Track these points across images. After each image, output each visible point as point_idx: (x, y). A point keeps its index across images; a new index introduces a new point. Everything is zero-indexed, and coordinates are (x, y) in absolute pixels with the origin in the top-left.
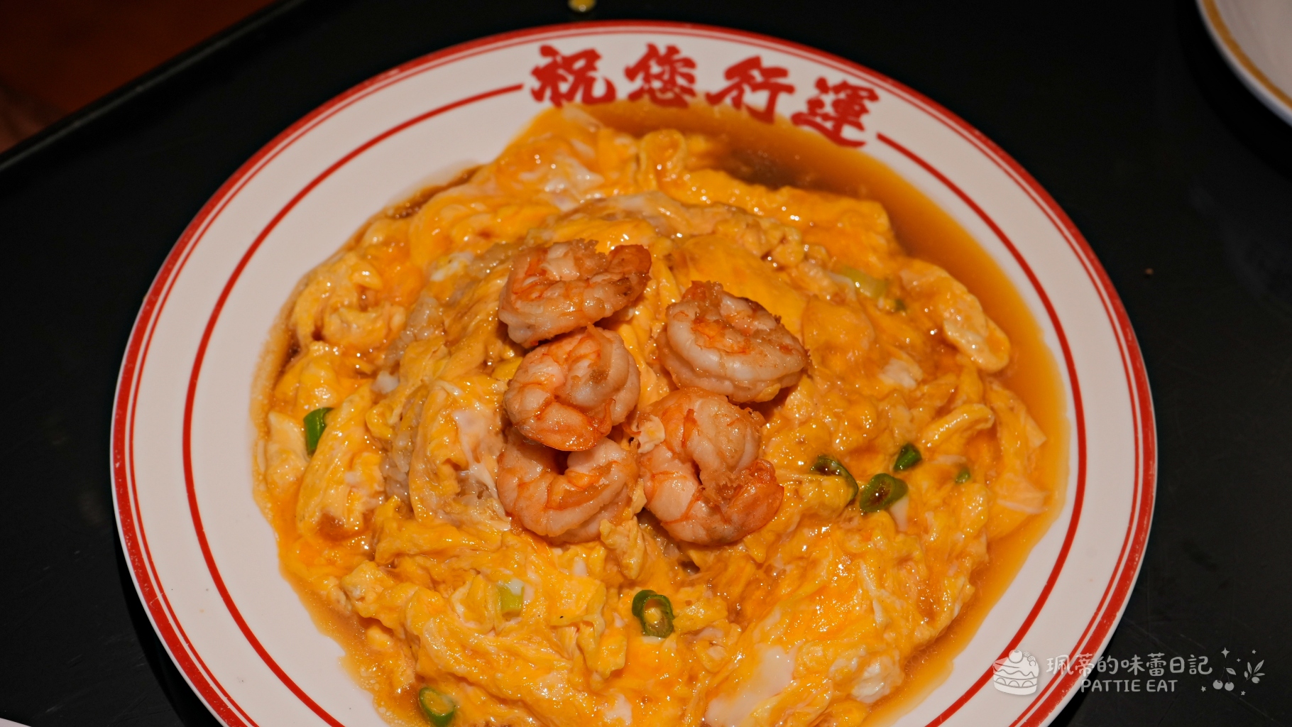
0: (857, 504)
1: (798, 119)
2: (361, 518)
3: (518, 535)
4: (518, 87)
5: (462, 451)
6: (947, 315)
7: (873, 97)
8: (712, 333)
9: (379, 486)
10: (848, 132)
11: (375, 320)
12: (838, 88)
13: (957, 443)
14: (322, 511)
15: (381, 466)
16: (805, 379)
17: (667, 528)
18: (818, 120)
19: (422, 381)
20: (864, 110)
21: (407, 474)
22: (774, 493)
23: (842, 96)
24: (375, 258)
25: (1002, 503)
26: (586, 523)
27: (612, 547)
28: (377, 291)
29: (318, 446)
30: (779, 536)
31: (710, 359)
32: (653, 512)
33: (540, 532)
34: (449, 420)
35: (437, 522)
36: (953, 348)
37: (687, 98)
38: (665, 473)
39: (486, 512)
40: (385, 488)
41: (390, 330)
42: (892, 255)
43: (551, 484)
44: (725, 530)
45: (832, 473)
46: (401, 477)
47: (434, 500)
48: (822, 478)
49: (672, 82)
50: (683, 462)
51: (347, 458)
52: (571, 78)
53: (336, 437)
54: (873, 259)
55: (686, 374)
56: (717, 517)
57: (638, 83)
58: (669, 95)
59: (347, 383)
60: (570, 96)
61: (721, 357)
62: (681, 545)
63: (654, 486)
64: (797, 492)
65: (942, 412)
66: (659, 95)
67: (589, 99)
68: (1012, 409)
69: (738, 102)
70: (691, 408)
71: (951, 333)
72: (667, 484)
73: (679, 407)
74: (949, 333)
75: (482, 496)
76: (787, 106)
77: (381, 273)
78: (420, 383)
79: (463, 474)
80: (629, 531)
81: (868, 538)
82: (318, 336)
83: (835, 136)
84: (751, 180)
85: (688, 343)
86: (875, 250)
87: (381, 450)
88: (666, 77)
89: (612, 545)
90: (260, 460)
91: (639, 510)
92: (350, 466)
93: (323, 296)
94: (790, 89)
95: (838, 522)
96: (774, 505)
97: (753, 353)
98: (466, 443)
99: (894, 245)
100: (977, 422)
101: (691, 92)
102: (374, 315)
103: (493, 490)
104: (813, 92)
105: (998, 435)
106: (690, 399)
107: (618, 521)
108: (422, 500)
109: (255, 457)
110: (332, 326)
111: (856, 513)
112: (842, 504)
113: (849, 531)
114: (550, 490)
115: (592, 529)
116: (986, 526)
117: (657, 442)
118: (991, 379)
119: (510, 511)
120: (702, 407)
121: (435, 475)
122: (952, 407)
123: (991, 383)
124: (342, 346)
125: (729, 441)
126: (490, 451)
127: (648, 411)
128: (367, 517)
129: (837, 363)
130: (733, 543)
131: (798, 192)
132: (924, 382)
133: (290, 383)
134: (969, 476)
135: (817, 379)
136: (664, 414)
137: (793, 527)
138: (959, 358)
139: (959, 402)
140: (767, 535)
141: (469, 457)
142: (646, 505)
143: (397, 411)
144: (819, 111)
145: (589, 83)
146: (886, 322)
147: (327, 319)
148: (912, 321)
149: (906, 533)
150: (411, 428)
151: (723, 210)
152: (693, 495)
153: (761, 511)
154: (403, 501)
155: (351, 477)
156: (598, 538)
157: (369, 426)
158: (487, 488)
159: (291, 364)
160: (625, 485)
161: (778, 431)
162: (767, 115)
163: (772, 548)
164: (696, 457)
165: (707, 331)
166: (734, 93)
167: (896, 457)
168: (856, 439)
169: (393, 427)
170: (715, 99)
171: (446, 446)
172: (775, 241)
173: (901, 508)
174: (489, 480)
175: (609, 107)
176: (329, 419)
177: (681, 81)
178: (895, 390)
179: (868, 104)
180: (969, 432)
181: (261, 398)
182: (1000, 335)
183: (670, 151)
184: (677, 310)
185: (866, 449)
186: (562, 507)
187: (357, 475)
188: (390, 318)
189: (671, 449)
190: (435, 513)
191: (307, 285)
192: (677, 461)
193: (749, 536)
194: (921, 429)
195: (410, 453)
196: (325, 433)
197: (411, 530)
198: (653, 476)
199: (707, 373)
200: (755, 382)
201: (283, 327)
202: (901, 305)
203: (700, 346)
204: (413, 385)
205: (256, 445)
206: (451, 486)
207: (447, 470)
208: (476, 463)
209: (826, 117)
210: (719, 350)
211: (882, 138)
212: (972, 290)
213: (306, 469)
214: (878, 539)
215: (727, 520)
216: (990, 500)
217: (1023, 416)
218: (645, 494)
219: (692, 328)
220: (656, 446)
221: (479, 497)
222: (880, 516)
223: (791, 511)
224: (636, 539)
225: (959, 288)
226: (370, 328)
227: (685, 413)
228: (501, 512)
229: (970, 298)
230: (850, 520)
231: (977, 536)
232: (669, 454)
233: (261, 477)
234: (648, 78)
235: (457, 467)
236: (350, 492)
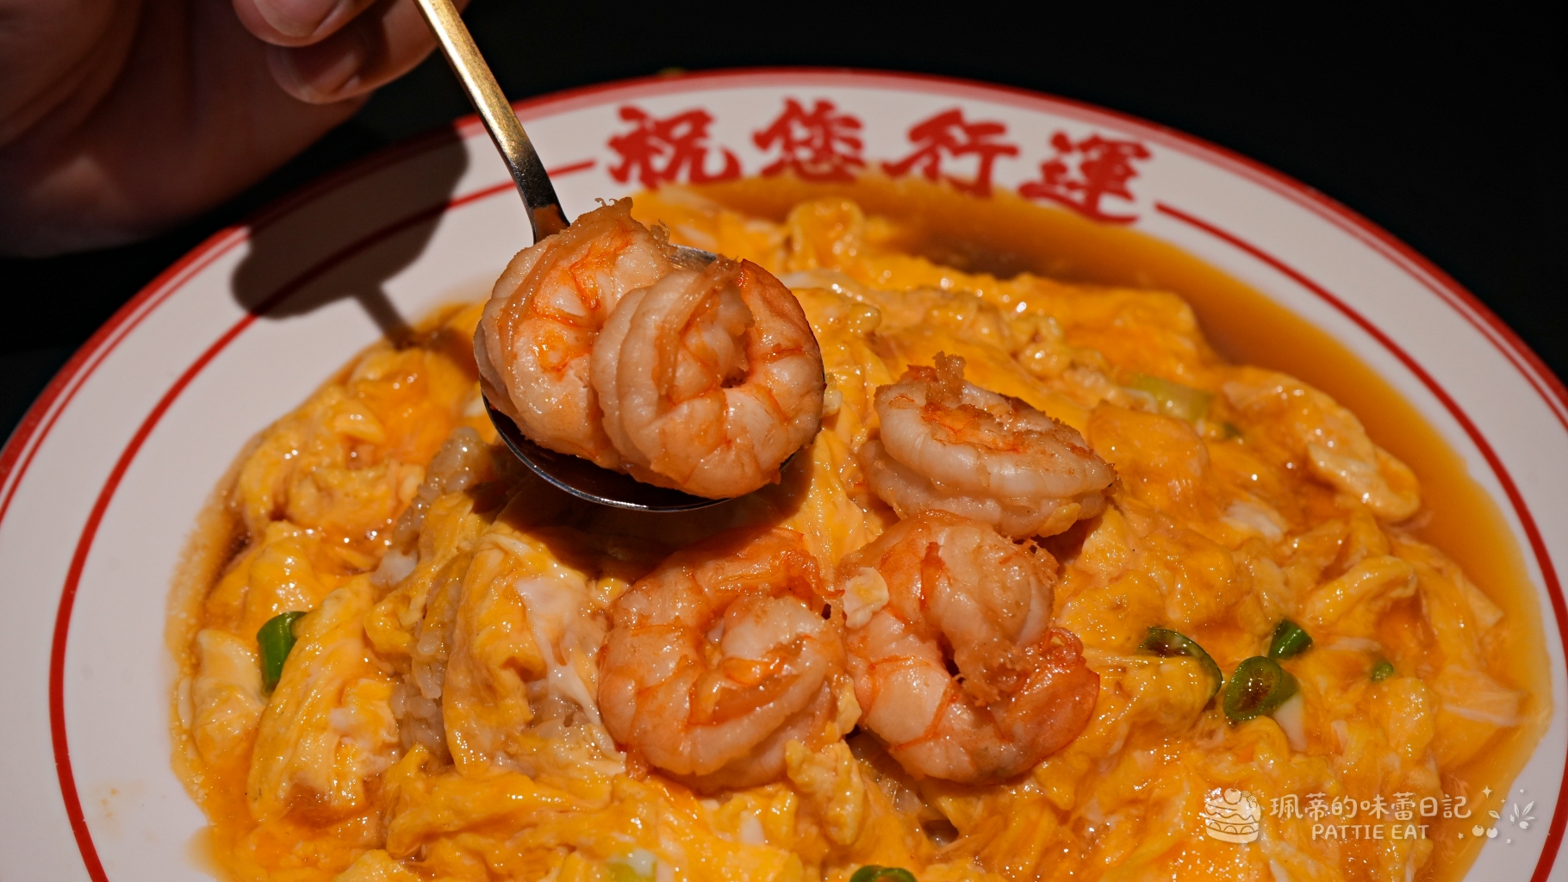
0: (1220, 709)
1: (1028, 191)
2: (360, 788)
3: (641, 780)
4: (587, 165)
5: (535, 644)
6: (1309, 437)
7: (1142, 153)
8: (959, 426)
9: (388, 733)
10: (1110, 204)
11: (374, 483)
12: (1086, 146)
13: (1362, 619)
14: (291, 779)
15: (391, 702)
16: (1111, 511)
17: (900, 757)
18: (1061, 190)
19: (458, 548)
20: (1130, 173)
21: (438, 702)
22: (1083, 685)
23: (1094, 155)
24: (371, 397)
25: (1450, 708)
26: (760, 748)
27: (805, 790)
28: (377, 447)
29: (283, 673)
30: (1095, 762)
31: (962, 460)
32: (875, 730)
33: (681, 769)
34: (511, 594)
35: (495, 771)
36: (1328, 487)
37: (853, 170)
38: (893, 659)
39: (580, 747)
40: (400, 738)
41: (400, 502)
42: (1205, 364)
43: (695, 685)
44: (1004, 752)
45: (1176, 653)
46: (427, 710)
47: (486, 739)
48: (1162, 661)
49: (825, 152)
50: (923, 638)
51: (333, 688)
52: (669, 151)
53: (312, 656)
54: (1180, 370)
55: (916, 497)
56: (988, 730)
57: (775, 153)
58: (825, 168)
59: (329, 580)
60: (670, 174)
61: (979, 456)
62: (924, 786)
63: (874, 685)
64: (1119, 685)
65: (1329, 575)
66: (810, 169)
67: (698, 177)
68: (1439, 571)
69: (932, 173)
70: (933, 541)
71: (1322, 463)
72: (897, 678)
73: (911, 545)
74: (1321, 464)
75: (572, 720)
76: (1008, 175)
77: (381, 421)
78: (455, 552)
79: (537, 687)
80: (837, 760)
81: (1249, 757)
82: (279, 515)
83: (1089, 210)
84: (971, 268)
85: (919, 441)
86: (1179, 357)
87: (391, 677)
88: (818, 142)
89: (807, 785)
90: (184, 709)
91: (849, 729)
92: (340, 699)
93: (288, 456)
94: (1011, 151)
95: (1191, 738)
96: (1085, 706)
97: (1030, 451)
98: (542, 632)
99: (1207, 352)
100: (1392, 584)
101: (859, 162)
102: (371, 474)
103: (593, 713)
104: (1048, 153)
105: (1425, 610)
106: (930, 529)
107: (816, 743)
108: (468, 736)
109: (175, 706)
110: (304, 499)
111: (1217, 722)
112: (1199, 704)
113: (1210, 752)
114: (694, 696)
115: (771, 760)
116: (1432, 746)
117: (875, 607)
118: (1397, 530)
119: (622, 740)
120: (951, 538)
121: (488, 691)
122: (1346, 565)
123: (1396, 536)
124: (320, 529)
125: (1004, 588)
126: (583, 645)
127: (854, 561)
128: (371, 786)
129: (1154, 497)
130: (1016, 779)
131: (1045, 283)
132: (1290, 534)
133: (235, 586)
134: (1392, 669)
135: (1130, 515)
136: (884, 561)
137: (1117, 746)
138: (1339, 500)
139: (1355, 557)
140: (1076, 760)
141: (548, 654)
142: (861, 719)
143: (419, 600)
144: (1061, 178)
145: (698, 156)
146: (1218, 453)
147: (293, 491)
148: (1255, 449)
149: (1306, 754)
150: (444, 625)
151: (932, 295)
152: (945, 693)
153: (1062, 717)
154: (432, 752)
155: (339, 717)
156: (782, 777)
157: (369, 634)
158: (580, 708)
159: (235, 562)
160: (827, 679)
161: (1075, 594)
162: (982, 185)
163: (1084, 783)
164: (947, 626)
165: (948, 421)
166: (926, 161)
167: (1270, 639)
168: (1204, 604)
169: (413, 630)
170: (896, 170)
171: (507, 635)
172: (1024, 338)
173: (1292, 713)
174: (583, 693)
175: (735, 187)
176: (301, 628)
177: (841, 148)
178: (1251, 539)
179: (1136, 164)
180: (1380, 603)
181: (184, 615)
182: (1397, 466)
183: (839, 228)
184: (892, 395)
185: (1223, 622)
186: (719, 718)
187: (351, 713)
188: (399, 484)
189: (901, 617)
190: (492, 757)
191: (257, 446)
192: (911, 638)
193: (1045, 765)
194: (1303, 597)
195: (440, 666)
196: (295, 651)
197: (449, 787)
198: (872, 667)
199: (956, 488)
200: (1038, 498)
201: (221, 507)
202: (1231, 431)
203: (941, 441)
204: (444, 556)
205: (176, 687)
206: (516, 707)
207: (509, 678)
208: (559, 666)
209: (1072, 186)
210: (973, 445)
211: (1163, 209)
212: (1342, 400)
213: (263, 715)
214: (1268, 760)
215: (1006, 736)
216: (1434, 703)
217: (1459, 580)
218: (858, 700)
219: (923, 417)
220: (875, 614)
221: (568, 722)
222: (1259, 725)
223: (1111, 717)
224: (849, 772)
225: (1323, 401)
226: (365, 494)
227: (923, 553)
228: (606, 743)
229: (1343, 414)
230: (1211, 734)
231: (1420, 762)
232: (896, 627)
233: (184, 737)
234: (789, 145)
235: (528, 673)
236: (340, 744)
